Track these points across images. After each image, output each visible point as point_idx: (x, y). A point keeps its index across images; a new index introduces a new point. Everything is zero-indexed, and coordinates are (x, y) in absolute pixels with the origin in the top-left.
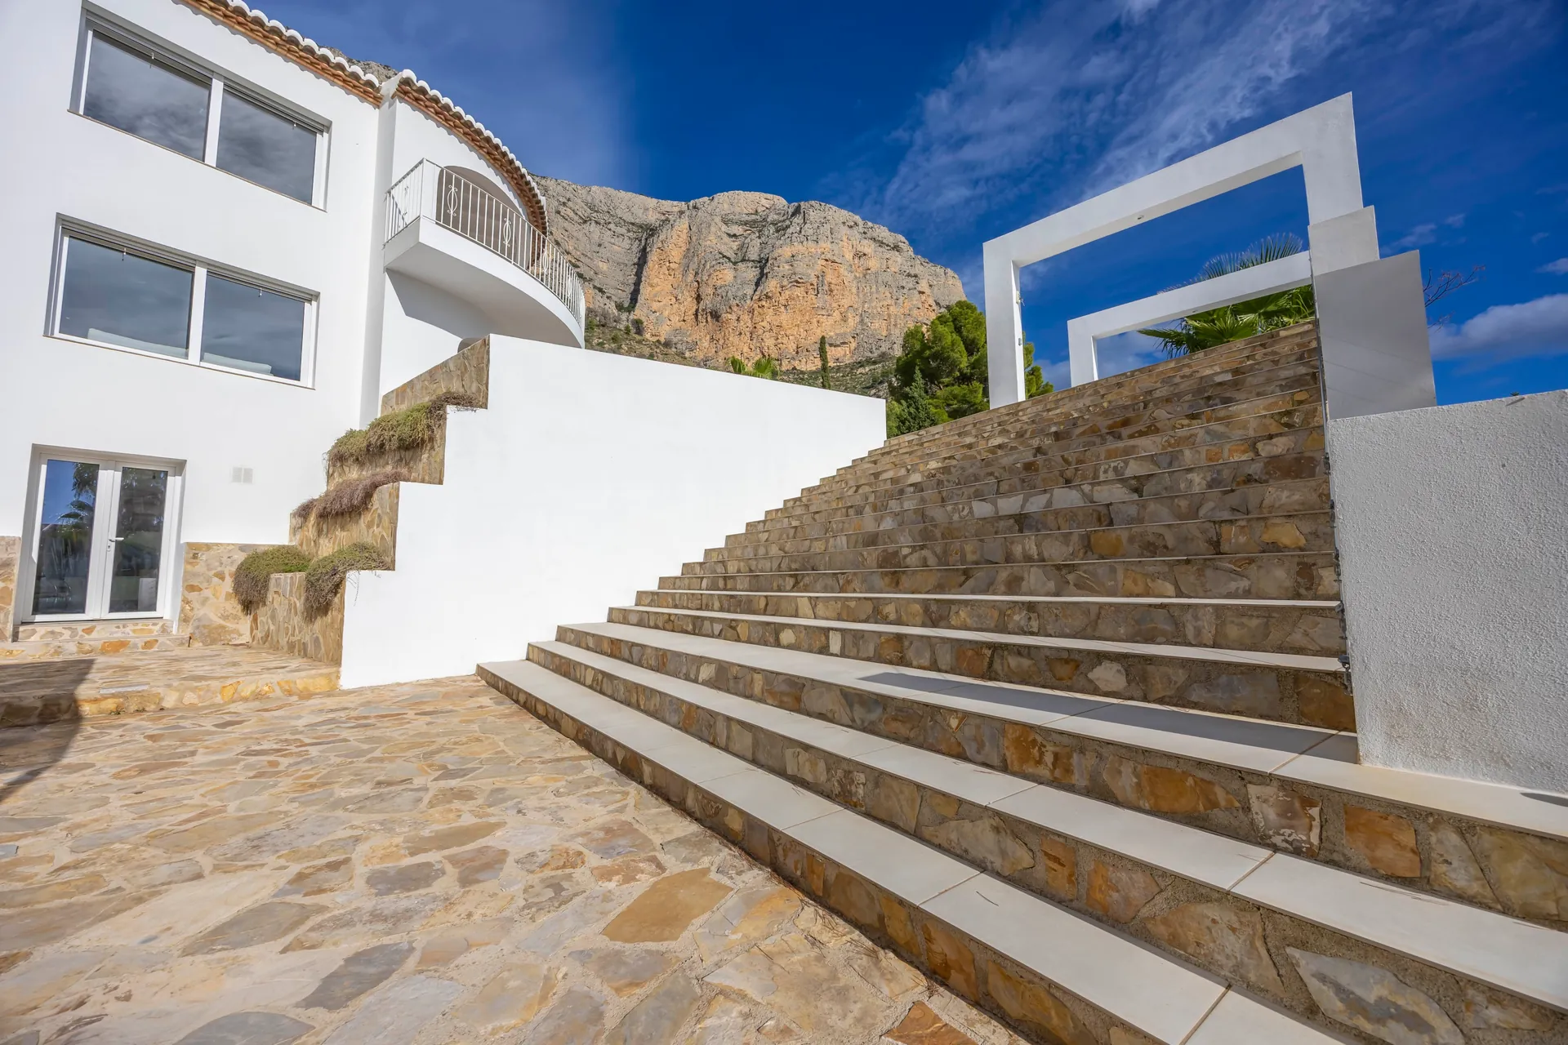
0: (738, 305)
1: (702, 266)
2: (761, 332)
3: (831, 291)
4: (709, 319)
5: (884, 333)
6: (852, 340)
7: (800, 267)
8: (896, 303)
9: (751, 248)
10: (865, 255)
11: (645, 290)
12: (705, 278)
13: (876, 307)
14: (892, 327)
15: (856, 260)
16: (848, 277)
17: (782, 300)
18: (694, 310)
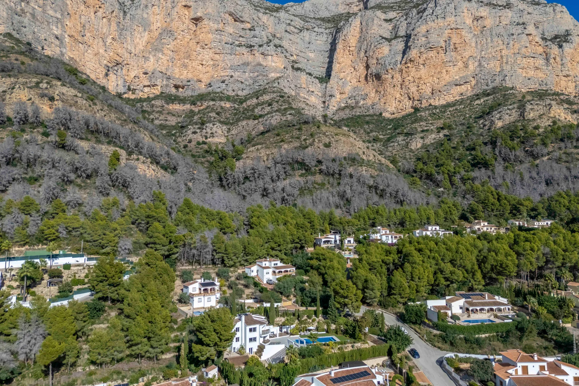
0: (392, 69)
1: (369, 47)
2: (407, 83)
3: (456, 48)
4: (374, 79)
5: (498, 70)
6: (472, 79)
7: (433, 38)
8: (507, 47)
9: (401, 28)
10: (481, 17)
11: (336, 67)
12: (371, 54)
13: (491, 53)
14: (504, 64)
15: (475, 22)
16: (468, 36)
17: (421, 61)
18: (365, 74)
